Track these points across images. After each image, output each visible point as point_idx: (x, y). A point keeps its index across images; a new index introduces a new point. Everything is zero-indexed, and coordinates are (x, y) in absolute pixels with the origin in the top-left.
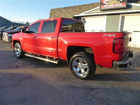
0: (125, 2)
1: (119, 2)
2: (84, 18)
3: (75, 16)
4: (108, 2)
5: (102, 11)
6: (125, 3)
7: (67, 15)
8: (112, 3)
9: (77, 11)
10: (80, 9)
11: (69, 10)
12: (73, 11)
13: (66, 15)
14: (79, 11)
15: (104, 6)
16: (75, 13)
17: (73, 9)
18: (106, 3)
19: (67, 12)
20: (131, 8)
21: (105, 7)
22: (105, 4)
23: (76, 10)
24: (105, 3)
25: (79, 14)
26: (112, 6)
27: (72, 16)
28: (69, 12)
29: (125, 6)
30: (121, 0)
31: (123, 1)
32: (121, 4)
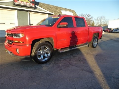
0: (34, 3)
8: (25, 1)
15: (18, 1)
20: (36, 9)
21: (18, 3)
29: (34, 6)
30: (31, 1)
31: (32, 2)
32: (31, 4)
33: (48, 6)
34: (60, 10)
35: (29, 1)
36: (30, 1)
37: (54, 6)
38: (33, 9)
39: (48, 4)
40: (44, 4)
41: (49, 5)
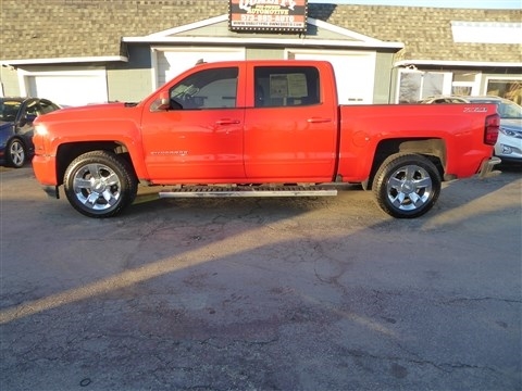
0: (303, 14)
1: (287, 11)
2: (159, 49)
3: (126, 39)
4: (254, 7)
5: (235, 34)
6: (302, 17)
7: (90, 34)
8: (267, 12)
9: (133, 21)
10: (145, 14)
11: (91, 14)
12: (112, 18)
13: (81, 30)
14: (140, 21)
15: (243, 16)
16: (124, 29)
17: (110, 10)
18: (248, 9)
19: (81, 19)
20: (315, 34)
21: (244, 21)
22: (244, 12)
23: (125, 18)
24: (246, 8)
25: (147, 34)
26: (264, 21)
27: (111, 38)
28: (94, 22)
29: (303, 26)
30: (291, 7)
31: (297, 11)
32: (292, 18)
33: (377, 13)
34: (448, 21)
35: (282, 7)
36: (287, 7)
37: (410, 8)
38: (302, 36)
39: (379, 7)
40: (356, 8)
41: (387, 7)
